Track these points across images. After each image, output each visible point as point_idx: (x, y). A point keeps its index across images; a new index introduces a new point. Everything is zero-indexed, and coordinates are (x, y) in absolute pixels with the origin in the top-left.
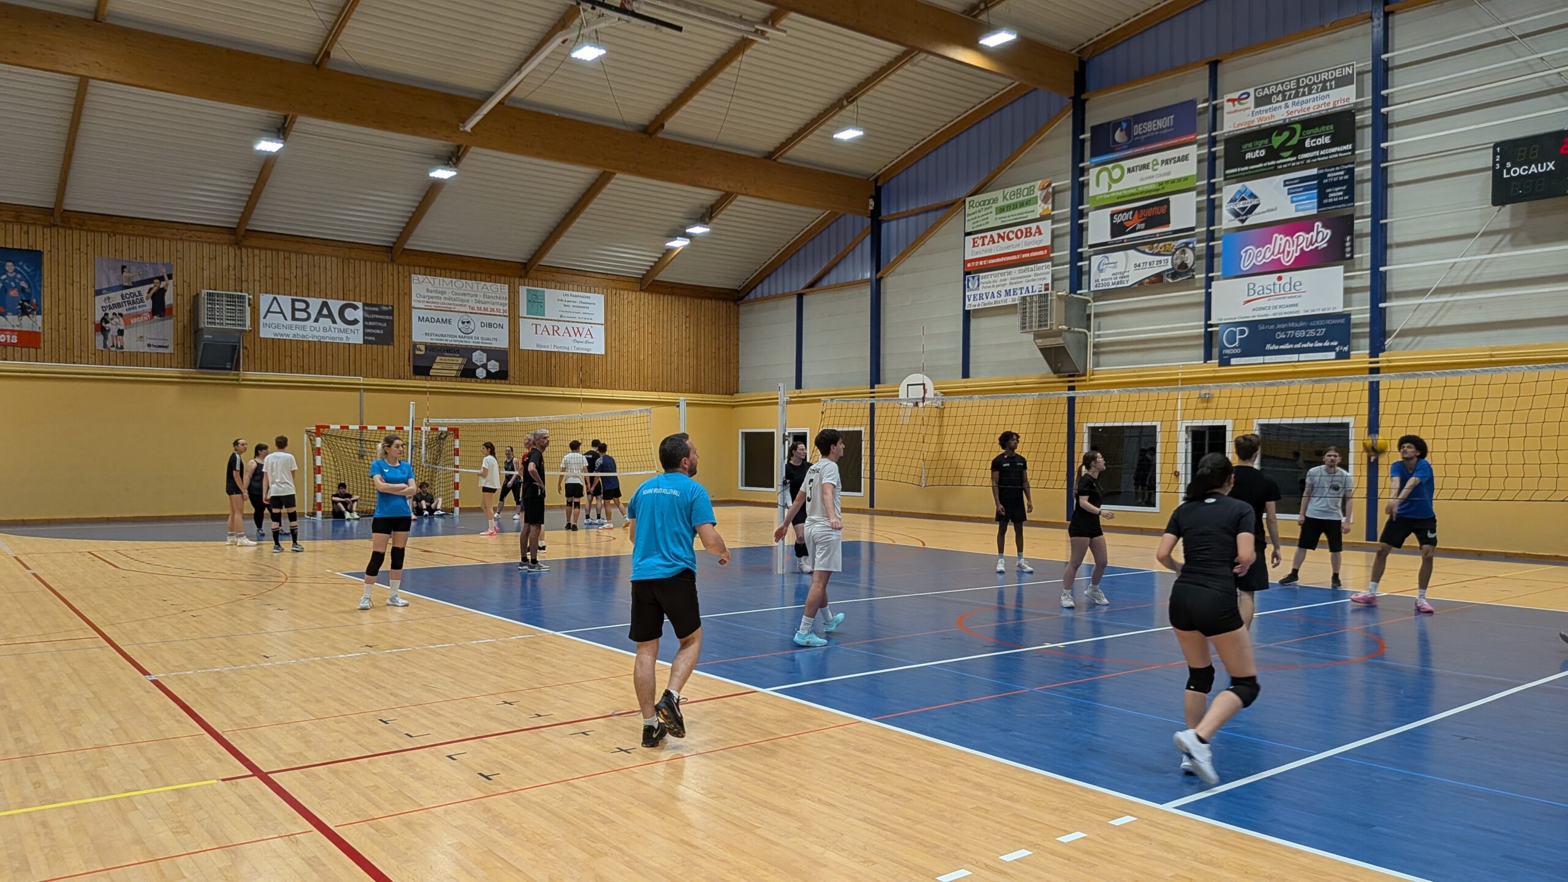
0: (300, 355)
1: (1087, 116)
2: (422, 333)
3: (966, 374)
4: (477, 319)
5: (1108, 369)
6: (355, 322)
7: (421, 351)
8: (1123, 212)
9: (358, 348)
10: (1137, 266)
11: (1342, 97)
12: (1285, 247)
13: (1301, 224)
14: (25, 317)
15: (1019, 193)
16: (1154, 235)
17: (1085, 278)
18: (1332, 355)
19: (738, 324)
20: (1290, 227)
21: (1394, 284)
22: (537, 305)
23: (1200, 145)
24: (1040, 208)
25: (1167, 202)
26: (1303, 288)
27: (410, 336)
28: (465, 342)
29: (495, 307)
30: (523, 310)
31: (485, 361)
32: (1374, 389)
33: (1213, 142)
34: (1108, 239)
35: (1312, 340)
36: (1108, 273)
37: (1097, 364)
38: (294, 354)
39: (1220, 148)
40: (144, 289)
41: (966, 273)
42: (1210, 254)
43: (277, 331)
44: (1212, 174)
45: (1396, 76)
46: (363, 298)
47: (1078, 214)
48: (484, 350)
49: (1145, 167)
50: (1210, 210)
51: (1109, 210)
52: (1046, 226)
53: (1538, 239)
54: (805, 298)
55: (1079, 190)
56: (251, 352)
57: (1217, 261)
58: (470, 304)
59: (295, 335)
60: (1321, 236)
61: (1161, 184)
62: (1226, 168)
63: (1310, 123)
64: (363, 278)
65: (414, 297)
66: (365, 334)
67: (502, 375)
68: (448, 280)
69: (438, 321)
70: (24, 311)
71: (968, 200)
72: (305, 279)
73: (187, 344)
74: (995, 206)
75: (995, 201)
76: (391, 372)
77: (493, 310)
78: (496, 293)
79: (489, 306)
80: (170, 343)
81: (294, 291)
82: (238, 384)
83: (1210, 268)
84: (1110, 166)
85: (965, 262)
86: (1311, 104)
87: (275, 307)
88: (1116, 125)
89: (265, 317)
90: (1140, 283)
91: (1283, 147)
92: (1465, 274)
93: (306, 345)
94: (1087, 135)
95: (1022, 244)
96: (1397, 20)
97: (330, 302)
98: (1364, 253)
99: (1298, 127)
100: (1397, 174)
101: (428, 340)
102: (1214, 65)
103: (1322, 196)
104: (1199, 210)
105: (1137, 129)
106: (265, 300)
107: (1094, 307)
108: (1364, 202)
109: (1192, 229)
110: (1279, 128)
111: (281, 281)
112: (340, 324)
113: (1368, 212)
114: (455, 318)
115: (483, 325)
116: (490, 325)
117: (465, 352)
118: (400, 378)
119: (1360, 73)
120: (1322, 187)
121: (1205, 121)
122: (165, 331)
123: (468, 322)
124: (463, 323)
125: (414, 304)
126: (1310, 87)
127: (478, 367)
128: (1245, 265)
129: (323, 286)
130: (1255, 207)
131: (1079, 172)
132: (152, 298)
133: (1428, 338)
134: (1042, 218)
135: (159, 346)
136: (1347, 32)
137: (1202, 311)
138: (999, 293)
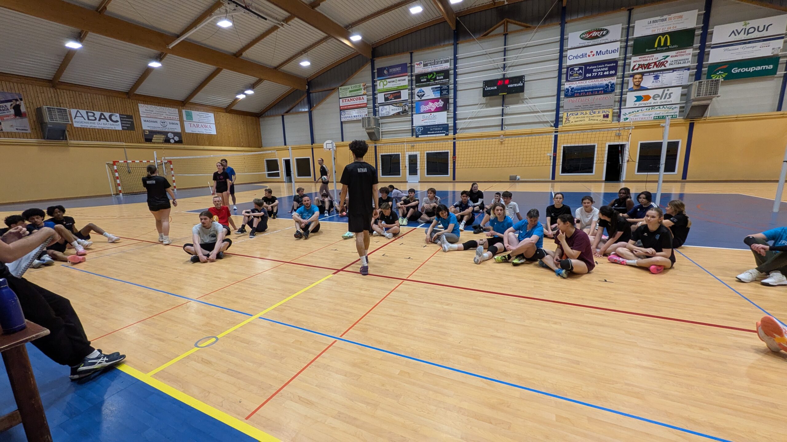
0: (95, 134)
1: (375, 65)
2: (146, 126)
3: (343, 141)
4: (168, 121)
5: (385, 139)
6: (117, 121)
7: (147, 133)
8: (388, 94)
9: (120, 132)
10: (392, 110)
11: (446, 66)
12: (432, 106)
13: (436, 100)
15: (356, 87)
16: (397, 101)
17: (377, 113)
18: (444, 135)
19: (259, 124)
20: (434, 100)
21: (458, 117)
22: (190, 117)
23: (409, 76)
24: (363, 92)
25: (400, 92)
26: (437, 117)
27: (142, 127)
28: (164, 130)
29: (174, 117)
30: (185, 119)
31: (173, 137)
32: (454, 143)
33: (412, 76)
34: (384, 102)
35: (439, 131)
36: (384, 112)
37: (382, 137)
38: (92, 133)
39: (414, 78)
40: (8, 104)
41: (341, 110)
42: (412, 107)
43: (81, 124)
44: (412, 85)
45: (459, 61)
46: (119, 112)
47: (374, 94)
48: (172, 133)
49: (393, 81)
50: (412, 95)
51: (383, 94)
52: (365, 97)
53: (491, 106)
54: (285, 117)
55: (374, 87)
56: (71, 133)
57: (414, 109)
58: (165, 116)
59: (91, 126)
60: (441, 103)
61: (398, 87)
62: (416, 83)
63: (438, 72)
64: (117, 104)
65: (140, 113)
66: (122, 126)
67: (180, 142)
68: (153, 106)
69: (152, 122)
71: (340, 88)
72: (91, 104)
73: (38, 129)
74: (348, 90)
75: (349, 88)
76: (136, 141)
78: (173, 112)
79: (172, 117)
80: (28, 128)
81: (86, 108)
82: (68, 146)
83: (412, 111)
84: (383, 81)
85: (340, 107)
86: (438, 67)
87: (78, 115)
88: (384, 68)
89: (75, 118)
90: (394, 115)
91: (431, 79)
92: (475, 114)
93: (97, 130)
94: (376, 71)
95: (358, 102)
96: (459, 46)
97: (104, 113)
98: (452, 108)
99: (435, 73)
100: (459, 88)
101: (149, 129)
102: (411, 53)
103: (441, 93)
104: (409, 95)
105: (391, 70)
106: (73, 112)
107: (381, 121)
108: (452, 95)
109: (407, 100)
110: (430, 73)
111: (80, 104)
112: (110, 122)
113: (453, 97)
114: (159, 121)
115: (170, 123)
116: (173, 124)
117: (166, 133)
118: (140, 143)
119: (450, 60)
120: (441, 90)
121: (409, 69)
122: (25, 123)
123: (164, 122)
124: (162, 123)
125: (141, 115)
126: (438, 62)
127: (171, 139)
128: (422, 111)
129: (100, 107)
130: (424, 95)
131: (374, 82)
132: (14, 108)
133: (467, 130)
134: (364, 95)
135: (22, 130)
136: (446, 48)
137: (411, 123)
138: (352, 116)
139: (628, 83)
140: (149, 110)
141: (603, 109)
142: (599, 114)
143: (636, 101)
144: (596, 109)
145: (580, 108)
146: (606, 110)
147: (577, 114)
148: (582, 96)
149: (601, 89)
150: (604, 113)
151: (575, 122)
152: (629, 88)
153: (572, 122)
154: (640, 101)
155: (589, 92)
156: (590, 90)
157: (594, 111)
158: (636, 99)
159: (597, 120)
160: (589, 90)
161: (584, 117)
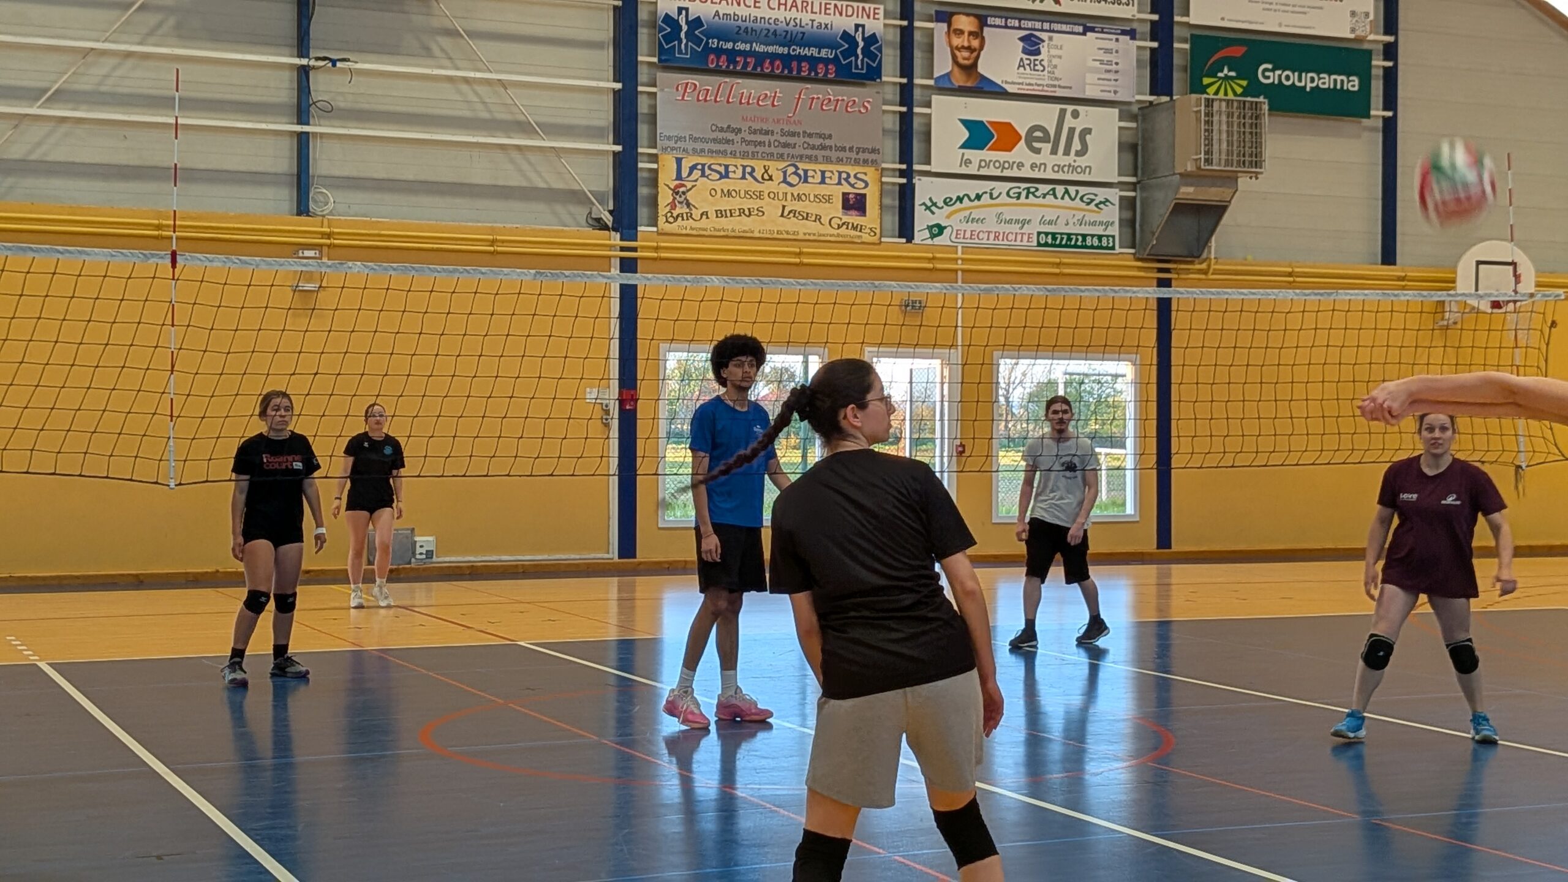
139: (930, 49)
141: (840, 161)
142: (823, 190)
143: (964, 146)
144: (812, 159)
145: (737, 138)
146: (852, 170)
147: (727, 176)
148: (744, 74)
149: (824, 53)
150: (848, 189)
151: (720, 214)
152: (936, 75)
153: (705, 214)
154: (981, 148)
155: (774, 57)
156: (781, 50)
157: (801, 165)
158: (966, 135)
159: (818, 218)
160: (771, 49)
161: (760, 196)
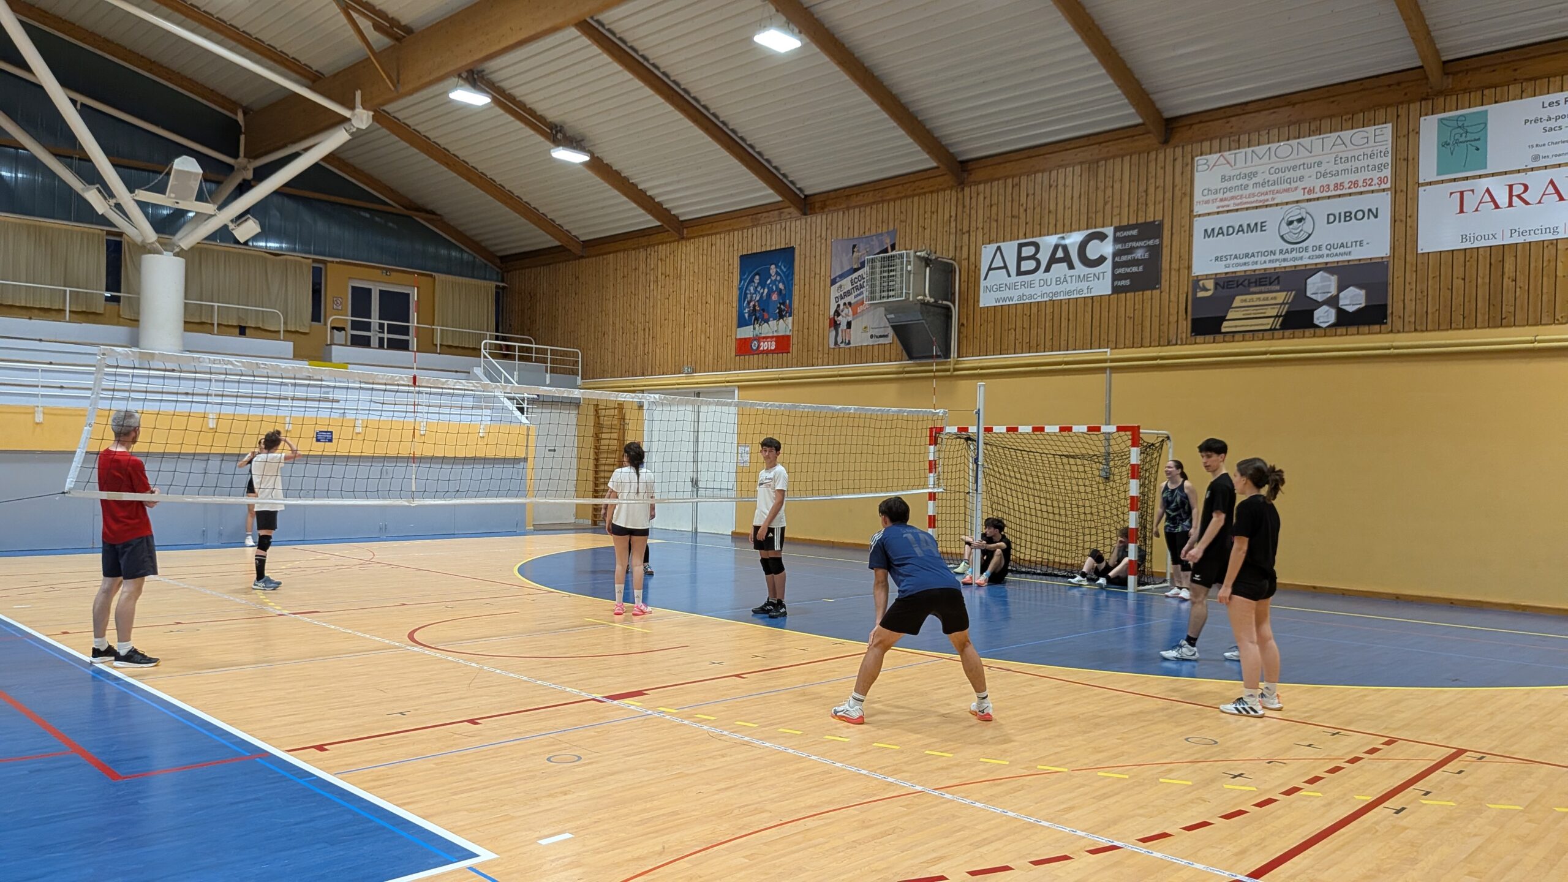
2: (1211, 258)
4: (1320, 210)
6: (1102, 260)
7: (1207, 290)
9: (1105, 305)
14: (781, 320)
28: (1296, 259)
29: (1362, 176)
30: (1428, 169)
31: (1335, 291)
38: (1020, 324)
43: (999, 295)
46: (1118, 218)
48: (1332, 269)
56: (969, 330)
58: (1307, 183)
64: (1117, 186)
65: (1198, 196)
66: (1115, 277)
67: (1374, 315)
68: (1261, 149)
69: (1241, 229)
70: (781, 316)
72: (1037, 211)
76: (1156, 335)
77: (1355, 184)
78: (1363, 146)
79: (1346, 179)
80: (889, 331)
81: (1023, 232)
82: (949, 375)
87: (997, 261)
89: (985, 278)
93: (1038, 310)
97: (1069, 237)
101: (1220, 268)
106: (987, 252)
111: (1009, 220)
112: (1080, 269)
114: (1273, 217)
115: (1332, 219)
116: (1348, 216)
118: (1170, 344)
123: (1300, 220)
124: (1290, 223)
125: (1198, 209)
127: (1319, 305)
129: (1061, 214)
140: (1239, 176)
